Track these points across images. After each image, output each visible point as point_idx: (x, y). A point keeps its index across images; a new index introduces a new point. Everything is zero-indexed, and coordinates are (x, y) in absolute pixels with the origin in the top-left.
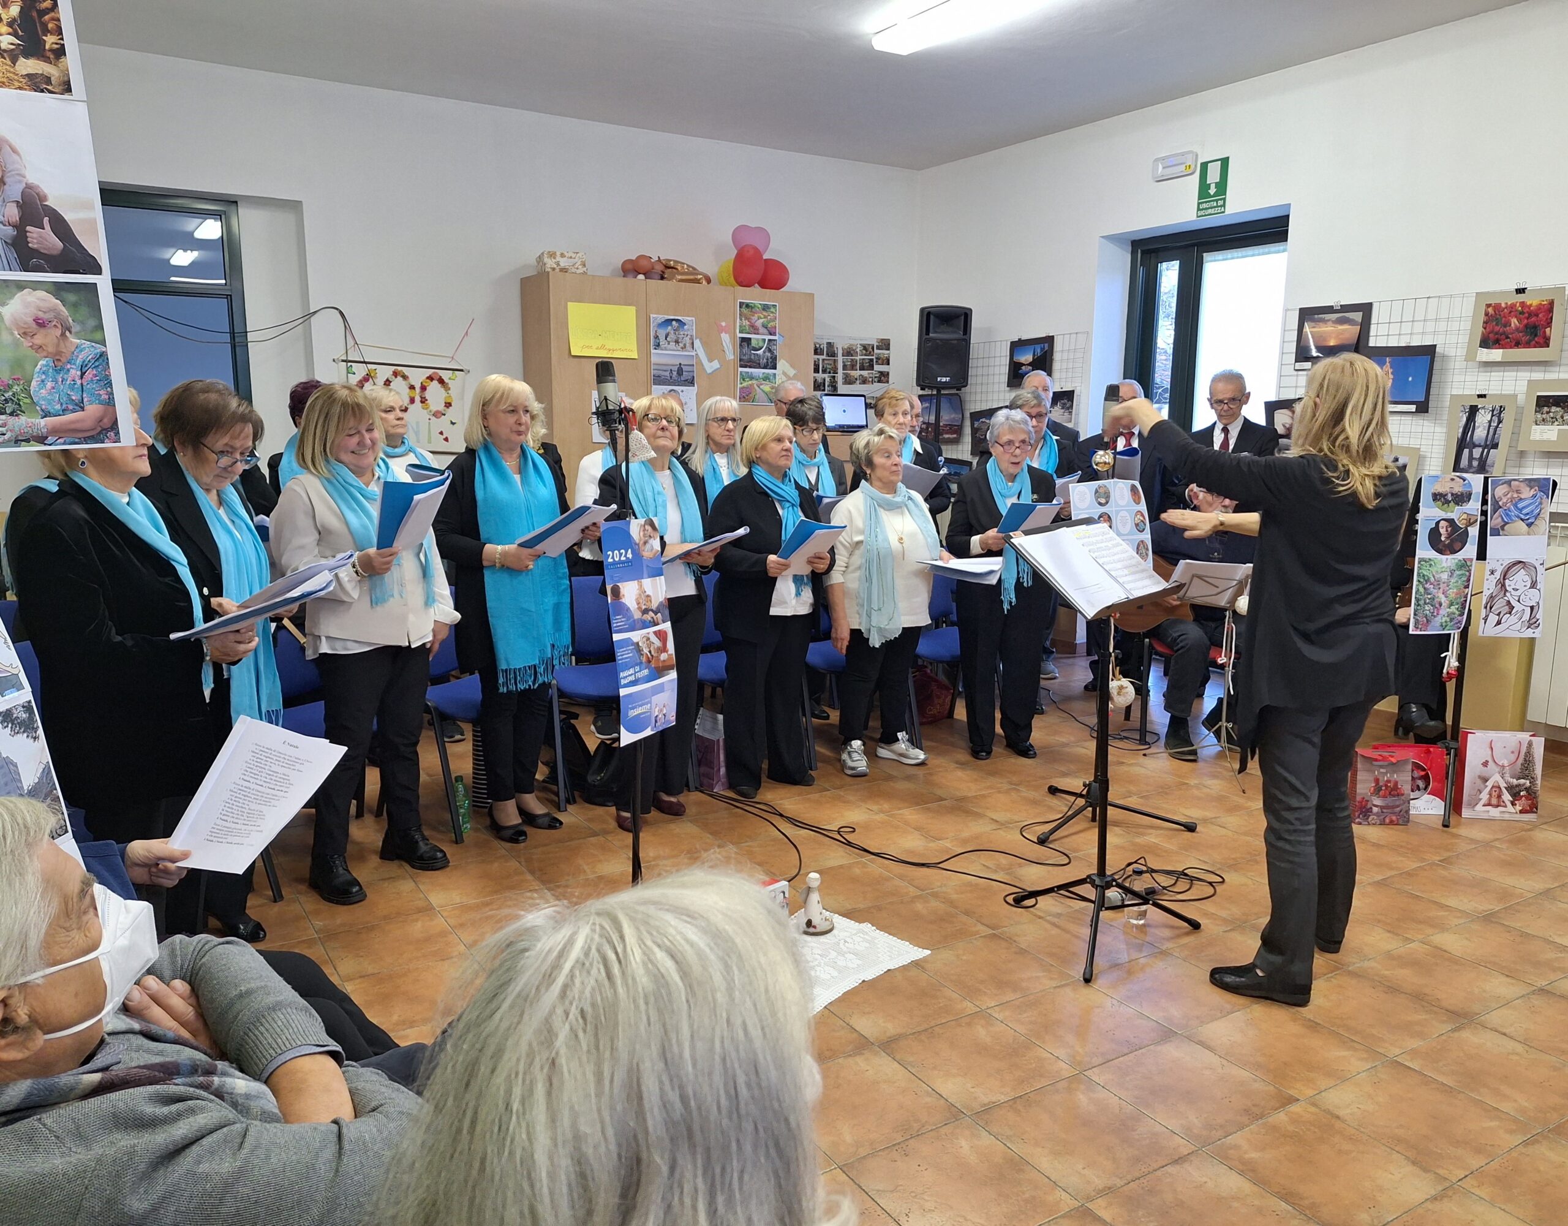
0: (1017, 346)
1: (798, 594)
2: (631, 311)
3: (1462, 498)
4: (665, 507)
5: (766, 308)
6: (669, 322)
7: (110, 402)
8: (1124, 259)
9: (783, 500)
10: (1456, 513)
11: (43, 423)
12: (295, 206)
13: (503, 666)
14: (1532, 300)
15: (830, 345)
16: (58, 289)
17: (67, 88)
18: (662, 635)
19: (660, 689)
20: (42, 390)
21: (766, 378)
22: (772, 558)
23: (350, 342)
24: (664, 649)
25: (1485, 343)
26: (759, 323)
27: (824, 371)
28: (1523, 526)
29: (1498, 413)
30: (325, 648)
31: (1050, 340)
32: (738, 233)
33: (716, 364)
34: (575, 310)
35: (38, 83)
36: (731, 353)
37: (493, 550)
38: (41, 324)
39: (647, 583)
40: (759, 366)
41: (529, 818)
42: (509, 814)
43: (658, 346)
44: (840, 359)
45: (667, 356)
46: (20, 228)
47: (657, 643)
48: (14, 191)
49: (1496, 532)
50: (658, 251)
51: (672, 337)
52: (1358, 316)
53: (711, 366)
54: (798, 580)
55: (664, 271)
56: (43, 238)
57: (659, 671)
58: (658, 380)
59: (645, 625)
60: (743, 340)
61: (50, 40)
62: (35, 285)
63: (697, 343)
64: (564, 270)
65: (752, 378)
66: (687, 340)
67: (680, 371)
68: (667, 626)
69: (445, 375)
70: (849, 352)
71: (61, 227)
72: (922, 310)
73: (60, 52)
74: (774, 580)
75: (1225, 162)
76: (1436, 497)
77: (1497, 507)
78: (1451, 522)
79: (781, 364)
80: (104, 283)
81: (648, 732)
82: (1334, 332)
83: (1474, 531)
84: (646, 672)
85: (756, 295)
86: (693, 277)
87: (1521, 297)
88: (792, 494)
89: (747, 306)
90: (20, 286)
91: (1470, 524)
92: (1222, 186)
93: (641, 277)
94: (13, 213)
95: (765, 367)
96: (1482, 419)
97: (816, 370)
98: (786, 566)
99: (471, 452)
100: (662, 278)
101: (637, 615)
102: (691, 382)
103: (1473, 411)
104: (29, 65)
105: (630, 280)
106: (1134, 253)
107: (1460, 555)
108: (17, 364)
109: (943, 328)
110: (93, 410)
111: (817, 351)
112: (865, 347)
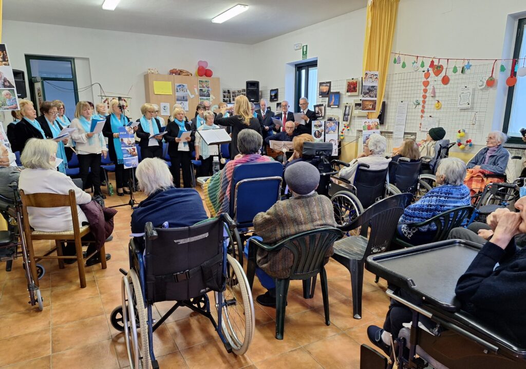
0: (272, 91)
1: (184, 146)
2: (170, 83)
3: (320, 126)
4: (149, 127)
5: (206, 81)
6: (180, 85)
7: (17, 104)
8: (293, 69)
9: (180, 126)
10: (319, 129)
11: (8, 107)
12: (88, 59)
13: (118, 159)
14: (354, 81)
15: (228, 91)
16: (9, 90)
17: (9, 65)
19: (133, 159)
20: (8, 103)
21: (207, 99)
22: (176, 138)
24: (134, 151)
25: (348, 92)
26: (205, 85)
27: (227, 97)
28: (332, 132)
30: (79, 153)
31: (277, 90)
32: (200, 62)
33: (193, 96)
34: (155, 82)
35: (5, 65)
36: (197, 93)
37: (115, 134)
38: (7, 94)
39: (130, 139)
40: (205, 96)
41: (125, 192)
43: (177, 91)
44: (231, 94)
45: (180, 94)
46: (4, 83)
48: (3, 78)
49: (327, 133)
50: (178, 68)
51: (181, 89)
52: (328, 84)
53: (192, 96)
54: (185, 143)
55: (179, 73)
56: (7, 84)
57: (134, 155)
58: (178, 100)
59: (129, 147)
60: (200, 90)
61: (6, 59)
62: (6, 90)
63: (188, 91)
64: (152, 73)
65: (203, 99)
66: (185, 90)
67: (184, 98)
68: (135, 147)
69: (126, 99)
70: (233, 93)
71: (9, 82)
72: (247, 82)
73: (8, 61)
74: (178, 143)
75: (307, 46)
76: (315, 126)
77: (327, 128)
78: (318, 131)
79: (211, 96)
80: (15, 89)
81: (131, 167)
82: (325, 89)
84: (130, 155)
85: (204, 78)
86: (188, 74)
89: (201, 81)
90: (4, 90)
92: (306, 52)
93: (174, 74)
94: (3, 81)
95: (207, 96)
96: (347, 108)
97: (224, 97)
98: (180, 140)
100: (179, 74)
101: (128, 145)
102: (187, 100)
103: (346, 107)
104: (4, 63)
105: (171, 75)
106: (296, 68)
107: (321, 138)
108: (4, 99)
109: (253, 86)
110: (14, 105)
111: (224, 92)
112: (238, 91)
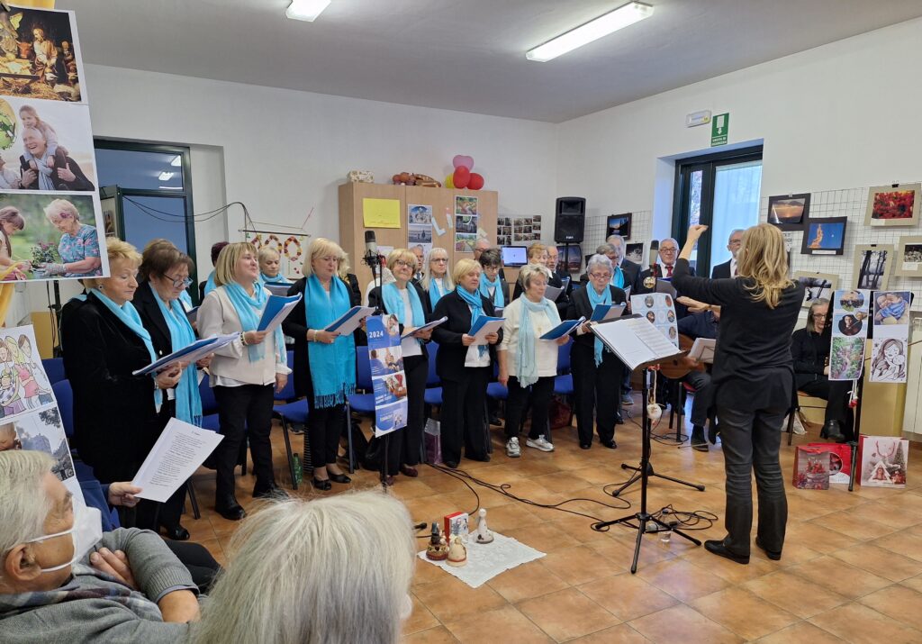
0: (611, 219)
1: (481, 355)
2: (398, 202)
4: (403, 308)
5: (471, 200)
6: (417, 208)
7: (98, 255)
8: (670, 171)
9: (472, 304)
10: (855, 312)
11: (64, 266)
12: (219, 149)
13: (317, 394)
14: (902, 191)
15: (507, 219)
16: (73, 199)
17: (79, 98)
18: (399, 377)
19: (398, 407)
20: (64, 249)
21: (471, 238)
22: (465, 336)
23: (248, 221)
24: (400, 385)
25: (875, 215)
26: (467, 208)
27: (504, 234)
28: (894, 319)
29: (883, 255)
30: (219, 383)
31: (629, 215)
32: (457, 158)
33: (443, 231)
34: (366, 202)
35: (65, 96)
36: (451, 224)
37: (313, 332)
38: (64, 216)
39: (392, 349)
40: (467, 231)
41: (333, 477)
42: (322, 475)
43: (411, 221)
44: (513, 227)
45: (417, 227)
46: (54, 168)
47: (397, 381)
48: (52, 150)
49: (878, 323)
50: (413, 170)
51: (419, 216)
52: (802, 201)
53: (440, 232)
54: (481, 348)
55: (416, 180)
56: (66, 173)
57: (398, 397)
58: (412, 240)
59: (390, 372)
60: (458, 217)
61: (71, 75)
62: (61, 197)
63: (433, 220)
64: (361, 181)
65: (463, 238)
66: (428, 218)
67: (424, 235)
68: (402, 373)
69: (298, 238)
70: (517, 223)
71: (75, 168)
72: (558, 200)
73: (76, 81)
74: (467, 347)
75: (727, 116)
77: (878, 308)
78: (852, 317)
79: (479, 230)
80: (95, 195)
81: (391, 430)
82: (791, 211)
83: (865, 322)
84: (390, 397)
85: (466, 193)
86: (432, 184)
87: (895, 190)
88: (477, 300)
89: (461, 199)
90: (54, 197)
91: (863, 318)
92: (725, 129)
93: (403, 184)
94: (51, 161)
95: (471, 232)
96: (874, 258)
97: (499, 233)
98: (473, 340)
99: (305, 279)
100: (415, 184)
101: (386, 366)
102: (429, 241)
103: (869, 254)
104: (60, 88)
105: (397, 186)
106: (677, 166)
107: (857, 336)
108: (52, 236)
109: (570, 209)
110: (89, 259)
111: (499, 223)
112: (527, 221)
